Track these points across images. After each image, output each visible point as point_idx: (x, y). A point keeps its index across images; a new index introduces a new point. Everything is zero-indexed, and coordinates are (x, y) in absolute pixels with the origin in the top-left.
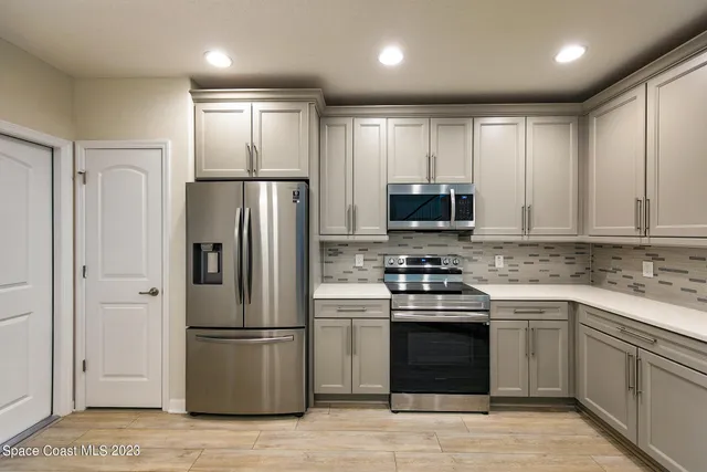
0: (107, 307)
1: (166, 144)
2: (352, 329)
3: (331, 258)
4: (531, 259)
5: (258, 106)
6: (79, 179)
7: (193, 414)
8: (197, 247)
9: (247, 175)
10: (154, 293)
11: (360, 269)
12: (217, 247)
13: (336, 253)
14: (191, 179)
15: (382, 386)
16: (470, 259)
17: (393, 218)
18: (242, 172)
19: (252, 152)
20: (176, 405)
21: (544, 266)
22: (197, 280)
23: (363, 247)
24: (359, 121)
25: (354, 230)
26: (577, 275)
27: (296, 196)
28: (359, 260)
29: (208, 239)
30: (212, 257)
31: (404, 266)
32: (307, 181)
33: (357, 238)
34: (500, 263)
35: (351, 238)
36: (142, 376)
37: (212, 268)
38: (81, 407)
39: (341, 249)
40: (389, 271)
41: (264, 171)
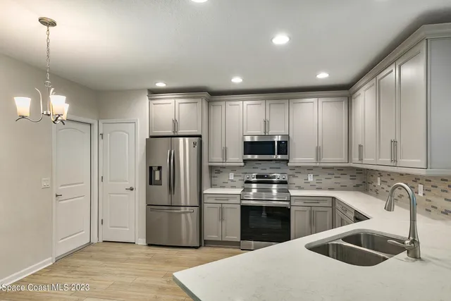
0: (112, 195)
1: (137, 120)
2: (222, 208)
3: (216, 175)
4: (330, 176)
5: (178, 101)
6: (100, 136)
7: (149, 245)
8: (151, 168)
9: (172, 134)
10: (132, 189)
11: (232, 181)
12: (160, 168)
13: (219, 172)
14: (148, 137)
15: (237, 237)
16: (294, 176)
17: (245, 153)
18: (170, 132)
19: (175, 122)
20: (142, 241)
21: (338, 180)
22: (151, 183)
23: (233, 169)
24: (228, 103)
25: (226, 159)
26: (358, 186)
27: (195, 144)
28: (231, 176)
29: (155, 164)
30: (157, 173)
31: (255, 179)
32: (200, 136)
33: (228, 164)
34: (311, 178)
35: (224, 164)
36: (126, 227)
37: (157, 178)
38: (101, 240)
39: (221, 170)
40: (248, 182)
41: (181, 132)
